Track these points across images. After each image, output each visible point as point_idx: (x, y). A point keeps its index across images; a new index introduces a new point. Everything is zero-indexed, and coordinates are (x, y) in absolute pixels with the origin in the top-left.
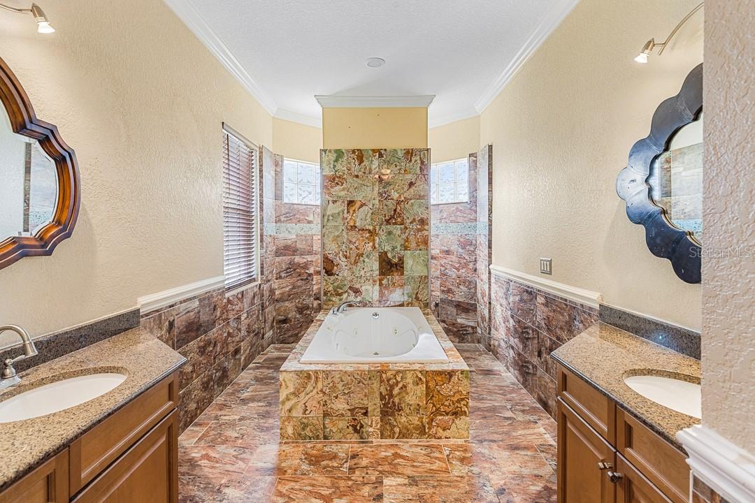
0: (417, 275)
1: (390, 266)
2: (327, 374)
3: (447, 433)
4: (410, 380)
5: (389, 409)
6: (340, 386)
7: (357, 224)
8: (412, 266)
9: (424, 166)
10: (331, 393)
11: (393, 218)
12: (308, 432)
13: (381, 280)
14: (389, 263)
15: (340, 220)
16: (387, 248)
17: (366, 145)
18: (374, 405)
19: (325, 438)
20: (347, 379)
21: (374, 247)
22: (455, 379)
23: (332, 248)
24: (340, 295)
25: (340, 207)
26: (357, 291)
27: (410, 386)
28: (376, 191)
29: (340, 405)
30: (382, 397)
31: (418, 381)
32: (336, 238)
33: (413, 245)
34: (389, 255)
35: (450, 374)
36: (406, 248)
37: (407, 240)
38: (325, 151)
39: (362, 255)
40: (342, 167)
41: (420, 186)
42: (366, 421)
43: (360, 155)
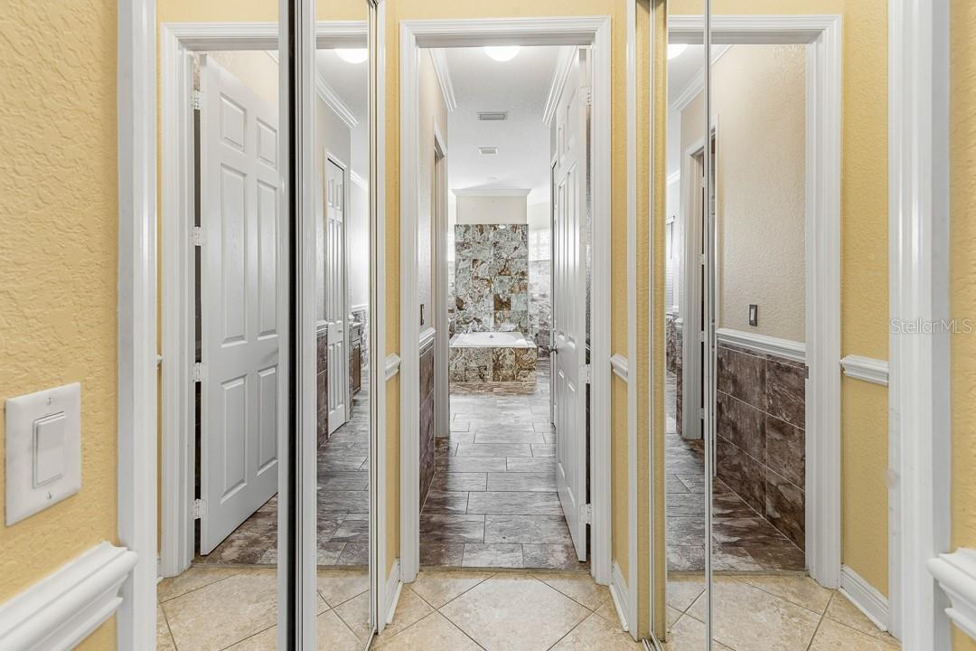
0: (520, 310)
1: (501, 304)
2: (467, 349)
3: (526, 379)
4: (507, 352)
5: (497, 367)
6: (473, 355)
7: (479, 275)
8: (516, 304)
9: (525, 237)
10: (468, 359)
11: (503, 272)
12: (457, 378)
13: (495, 314)
14: (501, 301)
15: (467, 272)
16: (499, 291)
17: (485, 221)
18: (490, 365)
19: (466, 381)
20: (476, 351)
21: (490, 291)
22: (529, 352)
23: (462, 292)
24: (468, 323)
25: (468, 263)
26: (479, 321)
27: (508, 355)
28: (492, 253)
29: (473, 365)
30: (494, 361)
31: (511, 353)
32: (465, 285)
33: (517, 289)
34: (501, 297)
35: (528, 350)
36: (512, 292)
37: (513, 286)
38: (458, 226)
39: (482, 296)
40: (469, 236)
41: (522, 250)
42: (486, 372)
43: (481, 229)
